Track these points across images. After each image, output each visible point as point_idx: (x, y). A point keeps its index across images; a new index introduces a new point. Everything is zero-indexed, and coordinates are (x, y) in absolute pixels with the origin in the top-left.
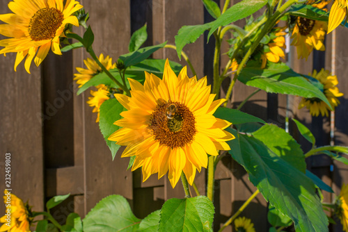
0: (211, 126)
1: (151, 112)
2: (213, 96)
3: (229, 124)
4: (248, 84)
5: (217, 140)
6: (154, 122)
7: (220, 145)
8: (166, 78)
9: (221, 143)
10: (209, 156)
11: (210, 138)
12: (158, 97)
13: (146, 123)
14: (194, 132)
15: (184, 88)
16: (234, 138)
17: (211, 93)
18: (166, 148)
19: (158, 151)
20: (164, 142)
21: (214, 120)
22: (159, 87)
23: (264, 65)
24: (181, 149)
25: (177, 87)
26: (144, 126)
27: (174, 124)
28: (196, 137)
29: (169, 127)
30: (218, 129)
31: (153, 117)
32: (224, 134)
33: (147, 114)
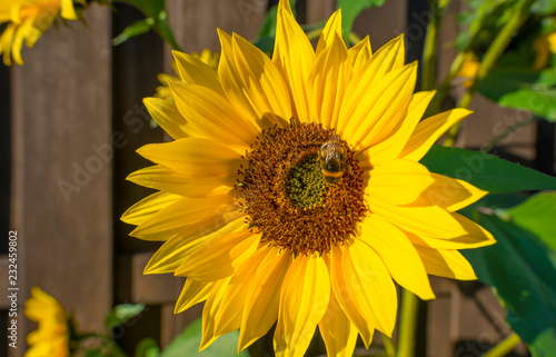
0: (414, 196)
1: (242, 151)
2: (425, 98)
3: (477, 194)
4: (504, 102)
5: (432, 243)
6: (248, 177)
7: (442, 260)
8: (283, 53)
9: (445, 254)
10: (400, 290)
11: (408, 234)
12: (262, 110)
13: (227, 181)
14: (361, 211)
15: (335, 79)
16: (491, 241)
17: (418, 88)
18: (277, 254)
19: (255, 261)
20: (273, 236)
21: (426, 178)
22: (263, 80)
23: (541, 61)
24: (320, 261)
25: (312, 78)
26: (223, 189)
27: (303, 186)
28: (366, 226)
29: (288, 193)
30: (436, 209)
31: (246, 166)
32: (457, 229)
33: (232, 156)
